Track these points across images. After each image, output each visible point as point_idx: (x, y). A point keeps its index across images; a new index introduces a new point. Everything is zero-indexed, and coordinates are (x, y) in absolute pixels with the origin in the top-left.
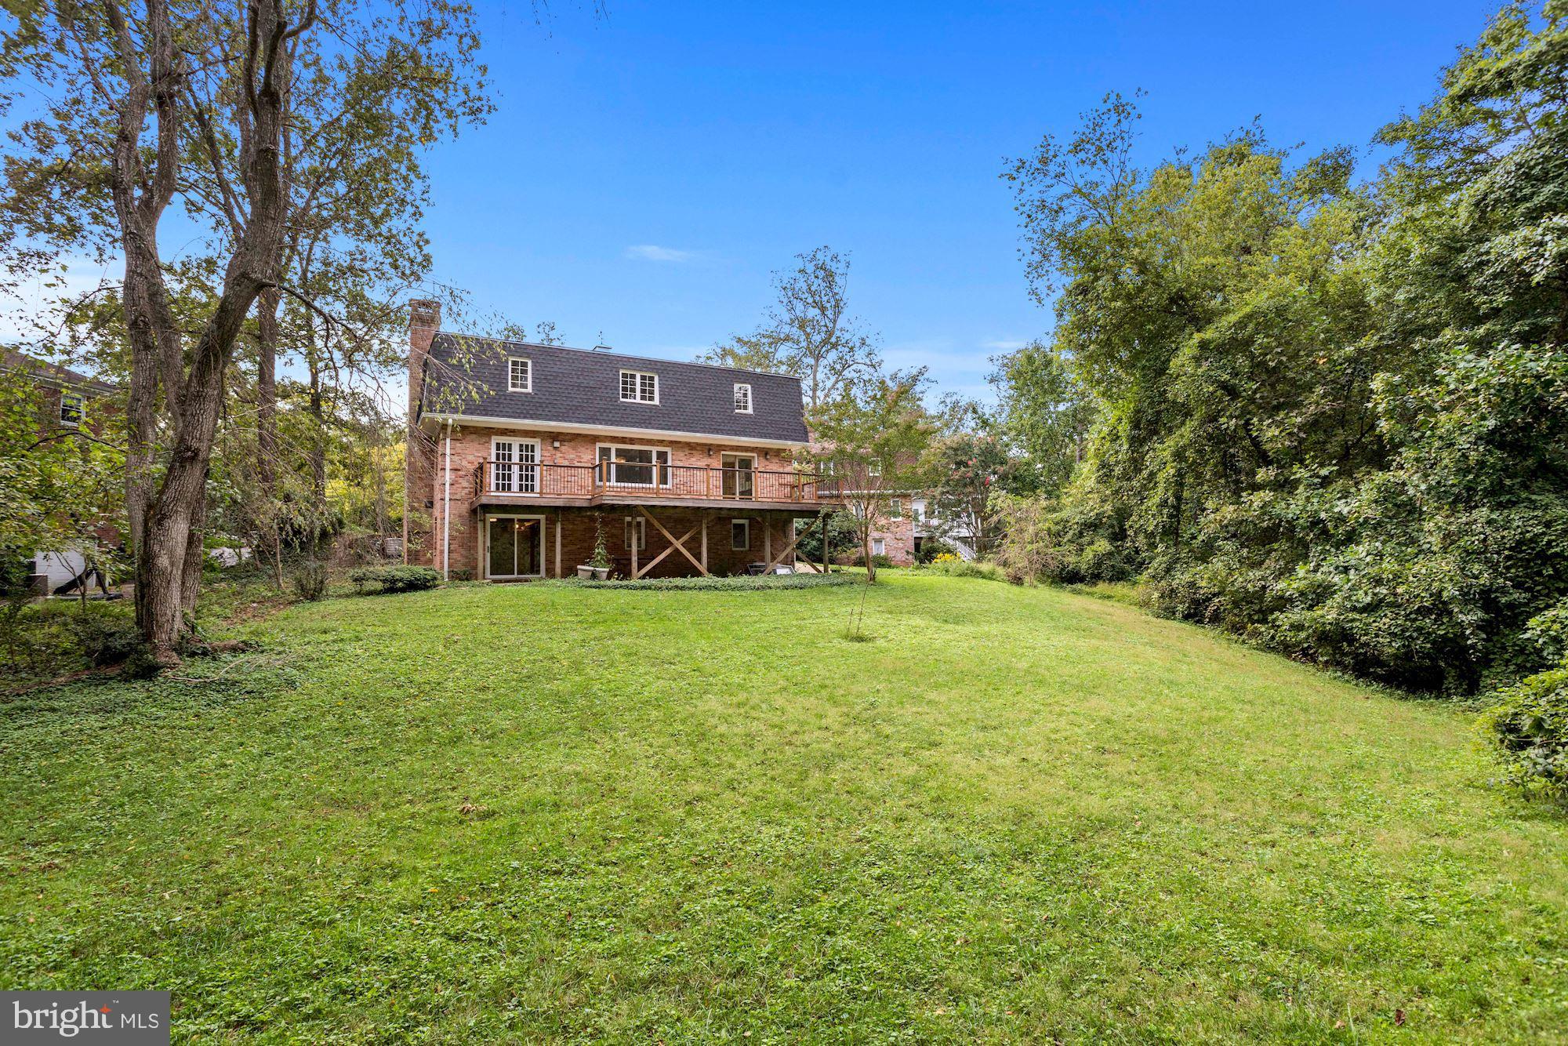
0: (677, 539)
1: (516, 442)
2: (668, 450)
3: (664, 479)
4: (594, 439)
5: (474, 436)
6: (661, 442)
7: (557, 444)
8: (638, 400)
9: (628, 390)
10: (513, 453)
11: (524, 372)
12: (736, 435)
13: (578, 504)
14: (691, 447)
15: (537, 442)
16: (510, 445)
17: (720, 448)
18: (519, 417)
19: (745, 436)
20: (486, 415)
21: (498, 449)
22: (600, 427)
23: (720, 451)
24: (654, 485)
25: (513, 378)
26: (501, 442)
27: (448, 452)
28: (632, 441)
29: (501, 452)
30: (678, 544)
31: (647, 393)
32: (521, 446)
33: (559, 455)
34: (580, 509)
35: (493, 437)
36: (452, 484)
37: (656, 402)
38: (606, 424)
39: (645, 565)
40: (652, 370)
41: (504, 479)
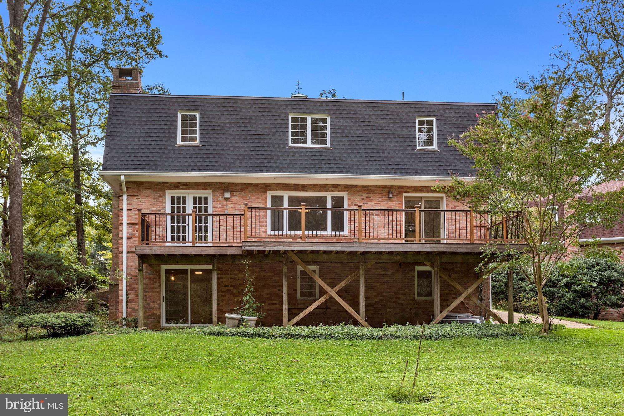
0: (332, 287)
1: (190, 195)
2: (344, 195)
3: (338, 225)
4: (265, 187)
5: (149, 191)
6: (335, 187)
7: (227, 195)
8: (309, 144)
9: (299, 135)
10: (187, 205)
11: (194, 125)
12: (417, 173)
13: (229, 252)
14: (369, 190)
15: (208, 193)
16: (184, 198)
17: (402, 189)
18: (187, 170)
19: (428, 174)
20: (156, 169)
21: (173, 202)
22: (266, 174)
23: (401, 193)
24: (330, 232)
25: (183, 132)
26: (176, 196)
27: (125, 207)
28: (304, 187)
29: (176, 205)
30: (333, 293)
31: (320, 137)
32: (195, 199)
33: (230, 205)
34: (234, 256)
35: (167, 192)
36: (128, 238)
37: (328, 145)
38: (274, 171)
39: (296, 315)
40: (323, 112)
41: (179, 232)
